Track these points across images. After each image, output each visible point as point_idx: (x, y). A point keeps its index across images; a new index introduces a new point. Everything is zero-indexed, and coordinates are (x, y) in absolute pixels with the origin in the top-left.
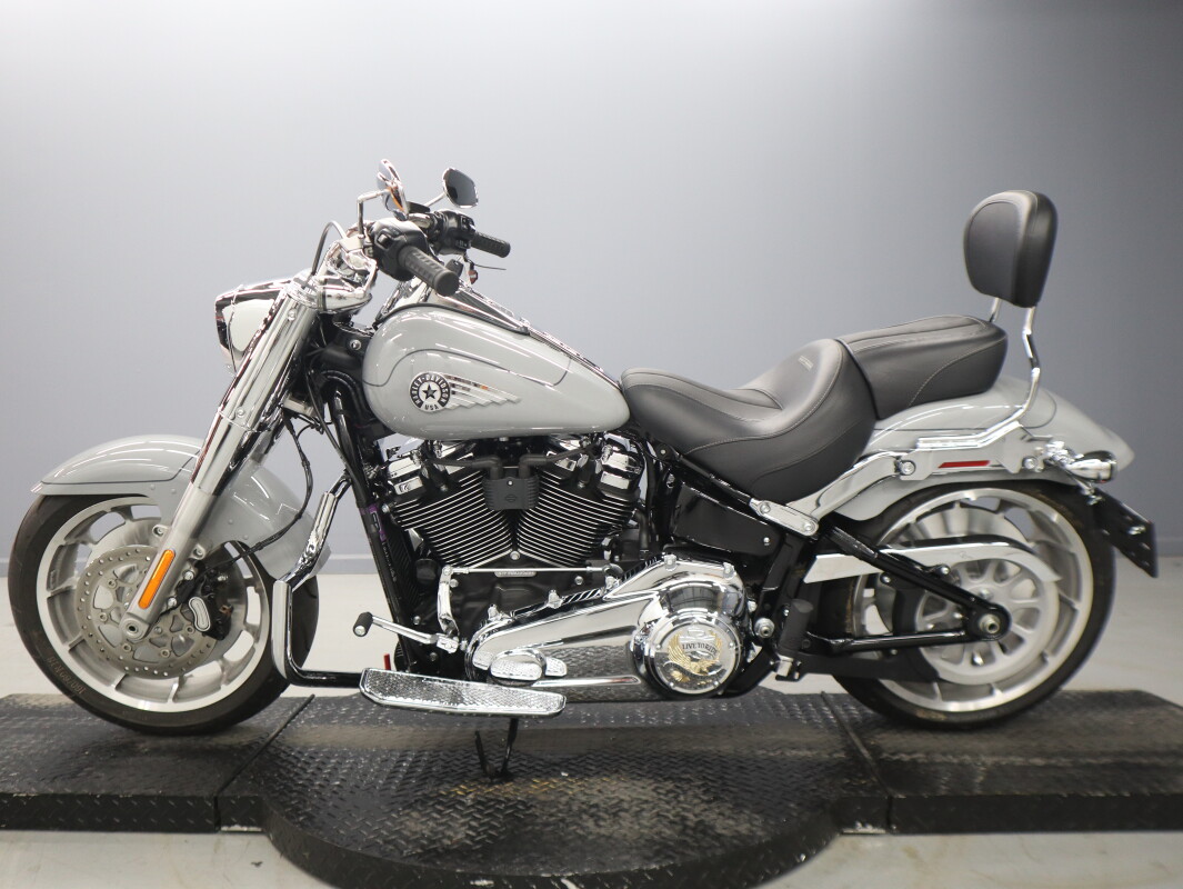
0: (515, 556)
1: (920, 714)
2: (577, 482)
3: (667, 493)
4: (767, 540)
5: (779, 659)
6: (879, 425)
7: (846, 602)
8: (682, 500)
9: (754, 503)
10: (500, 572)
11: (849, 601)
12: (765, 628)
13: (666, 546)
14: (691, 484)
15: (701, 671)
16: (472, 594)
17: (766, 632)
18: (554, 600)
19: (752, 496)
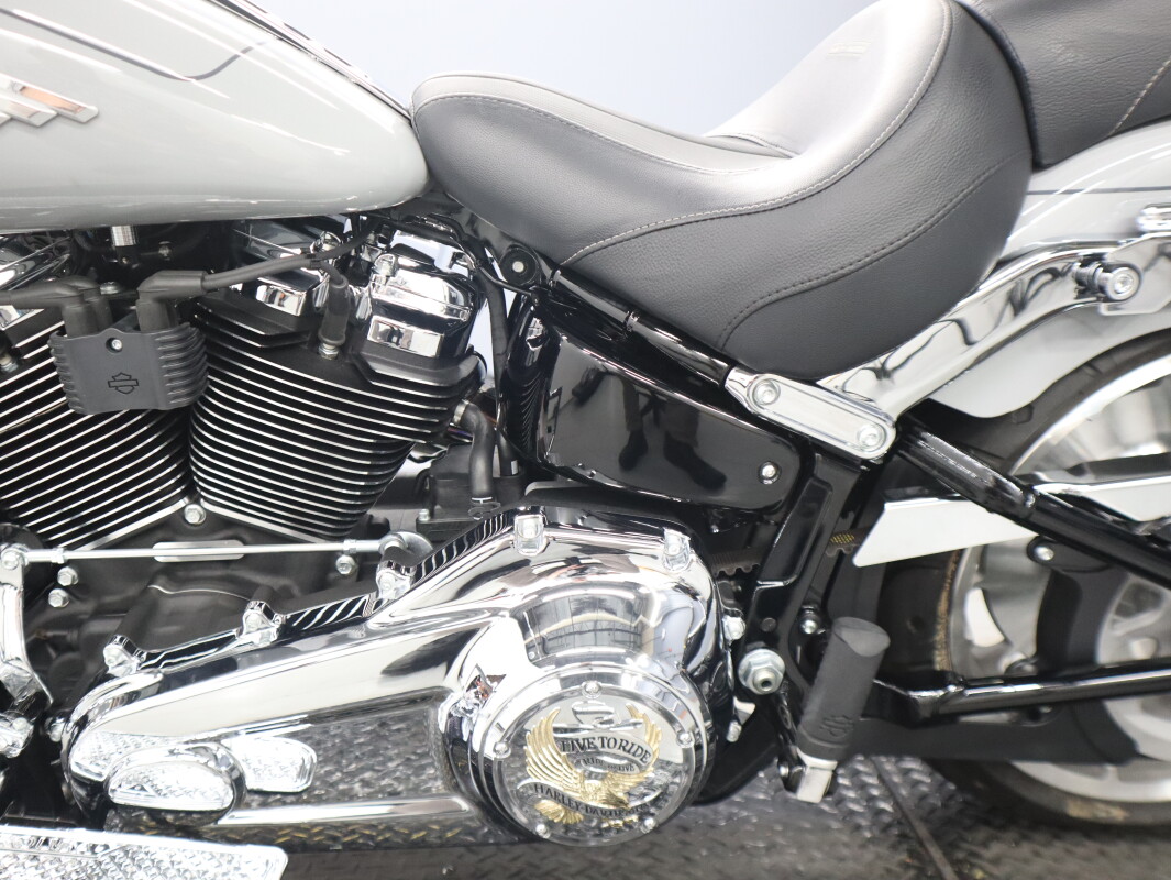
0: (194, 515)
1: (1075, 811)
2: (317, 343)
3: (529, 363)
4: (769, 471)
5: (800, 762)
6: (1039, 181)
7: (937, 598)
8: (564, 377)
9: (738, 383)
10: (164, 552)
11: (944, 596)
12: (763, 675)
13: (531, 487)
14: (583, 338)
15: (611, 799)
16: (108, 599)
17: (766, 683)
18: (257, 628)
19: (733, 363)
